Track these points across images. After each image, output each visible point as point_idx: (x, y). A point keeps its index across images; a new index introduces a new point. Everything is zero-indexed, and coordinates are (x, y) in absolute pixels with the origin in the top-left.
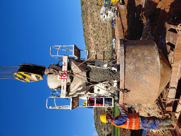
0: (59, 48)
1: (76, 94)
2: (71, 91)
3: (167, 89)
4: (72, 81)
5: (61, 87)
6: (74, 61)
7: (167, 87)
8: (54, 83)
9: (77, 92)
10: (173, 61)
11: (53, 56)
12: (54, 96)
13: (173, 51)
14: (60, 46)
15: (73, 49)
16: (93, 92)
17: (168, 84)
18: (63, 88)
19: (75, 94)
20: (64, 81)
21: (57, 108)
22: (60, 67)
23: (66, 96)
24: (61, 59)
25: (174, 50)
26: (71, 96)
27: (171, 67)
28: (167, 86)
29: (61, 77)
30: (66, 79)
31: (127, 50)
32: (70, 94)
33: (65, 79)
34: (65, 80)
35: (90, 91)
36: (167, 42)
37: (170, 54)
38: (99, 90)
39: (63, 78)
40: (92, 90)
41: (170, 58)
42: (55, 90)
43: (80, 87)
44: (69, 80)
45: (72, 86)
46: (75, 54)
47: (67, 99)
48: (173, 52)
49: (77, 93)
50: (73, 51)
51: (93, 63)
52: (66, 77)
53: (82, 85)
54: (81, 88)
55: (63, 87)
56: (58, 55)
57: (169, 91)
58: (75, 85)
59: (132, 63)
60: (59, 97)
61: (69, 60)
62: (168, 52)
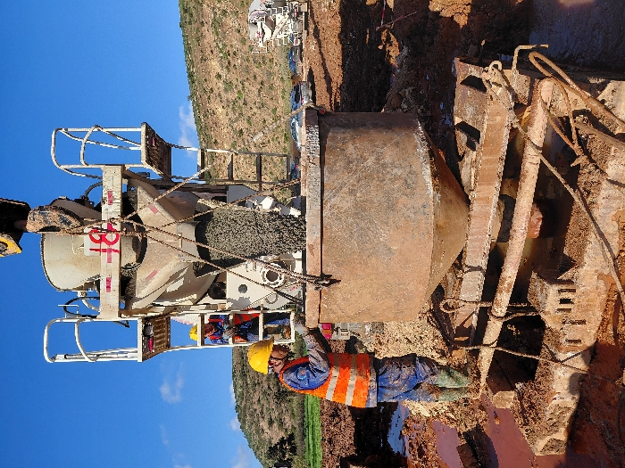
0: (86, 138)
1: (159, 305)
2: (138, 296)
3: (456, 273)
4: (140, 259)
5: (98, 283)
6: (146, 185)
7: (458, 265)
8: (73, 267)
9: (161, 298)
10: (473, 181)
11: (62, 167)
12: (72, 314)
13: (474, 149)
14: (90, 131)
15: (143, 141)
16: (223, 296)
17: (460, 257)
18: (108, 287)
19: (154, 305)
20: (109, 261)
21: (87, 359)
22: (91, 207)
23: (120, 316)
24: (97, 181)
25: (477, 146)
26: (140, 315)
27: (468, 202)
28: (457, 262)
29: (97, 246)
30: (116, 251)
31: (329, 143)
32: (135, 305)
33: (113, 253)
34: (115, 256)
35: (212, 292)
36: (457, 120)
37: (467, 160)
38: (243, 288)
39: (104, 251)
40: (218, 290)
41: (467, 173)
42: (79, 295)
43: (174, 278)
44: (130, 257)
45: (141, 275)
46: (150, 161)
47: (127, 325)
48: (475, 153)
49: (161, 304)
50: (142, 148)
51: (220, 194)
52: (116, 246)
53: (182, 271)
54: (180, 283)
55: (108, 281)
56: (83, 163)
57: (462, 279)
58: (155, 273)
59: (345, 189)
60: (95, 317)
61: (125, 181)
62: (460, 153)
